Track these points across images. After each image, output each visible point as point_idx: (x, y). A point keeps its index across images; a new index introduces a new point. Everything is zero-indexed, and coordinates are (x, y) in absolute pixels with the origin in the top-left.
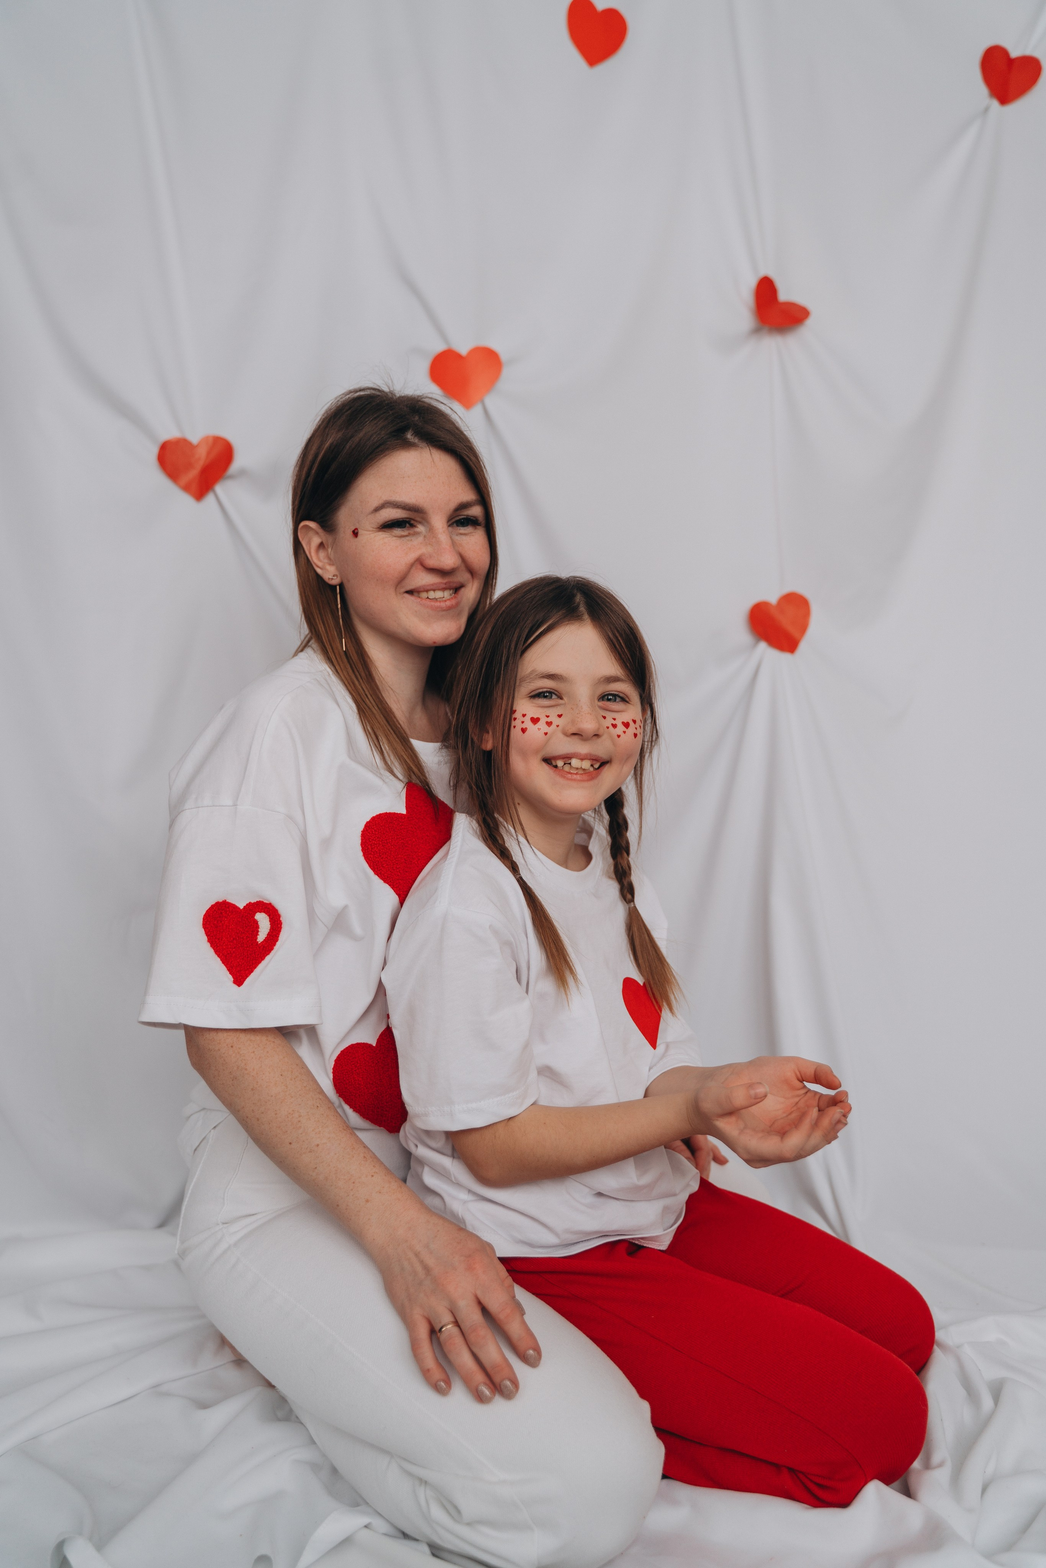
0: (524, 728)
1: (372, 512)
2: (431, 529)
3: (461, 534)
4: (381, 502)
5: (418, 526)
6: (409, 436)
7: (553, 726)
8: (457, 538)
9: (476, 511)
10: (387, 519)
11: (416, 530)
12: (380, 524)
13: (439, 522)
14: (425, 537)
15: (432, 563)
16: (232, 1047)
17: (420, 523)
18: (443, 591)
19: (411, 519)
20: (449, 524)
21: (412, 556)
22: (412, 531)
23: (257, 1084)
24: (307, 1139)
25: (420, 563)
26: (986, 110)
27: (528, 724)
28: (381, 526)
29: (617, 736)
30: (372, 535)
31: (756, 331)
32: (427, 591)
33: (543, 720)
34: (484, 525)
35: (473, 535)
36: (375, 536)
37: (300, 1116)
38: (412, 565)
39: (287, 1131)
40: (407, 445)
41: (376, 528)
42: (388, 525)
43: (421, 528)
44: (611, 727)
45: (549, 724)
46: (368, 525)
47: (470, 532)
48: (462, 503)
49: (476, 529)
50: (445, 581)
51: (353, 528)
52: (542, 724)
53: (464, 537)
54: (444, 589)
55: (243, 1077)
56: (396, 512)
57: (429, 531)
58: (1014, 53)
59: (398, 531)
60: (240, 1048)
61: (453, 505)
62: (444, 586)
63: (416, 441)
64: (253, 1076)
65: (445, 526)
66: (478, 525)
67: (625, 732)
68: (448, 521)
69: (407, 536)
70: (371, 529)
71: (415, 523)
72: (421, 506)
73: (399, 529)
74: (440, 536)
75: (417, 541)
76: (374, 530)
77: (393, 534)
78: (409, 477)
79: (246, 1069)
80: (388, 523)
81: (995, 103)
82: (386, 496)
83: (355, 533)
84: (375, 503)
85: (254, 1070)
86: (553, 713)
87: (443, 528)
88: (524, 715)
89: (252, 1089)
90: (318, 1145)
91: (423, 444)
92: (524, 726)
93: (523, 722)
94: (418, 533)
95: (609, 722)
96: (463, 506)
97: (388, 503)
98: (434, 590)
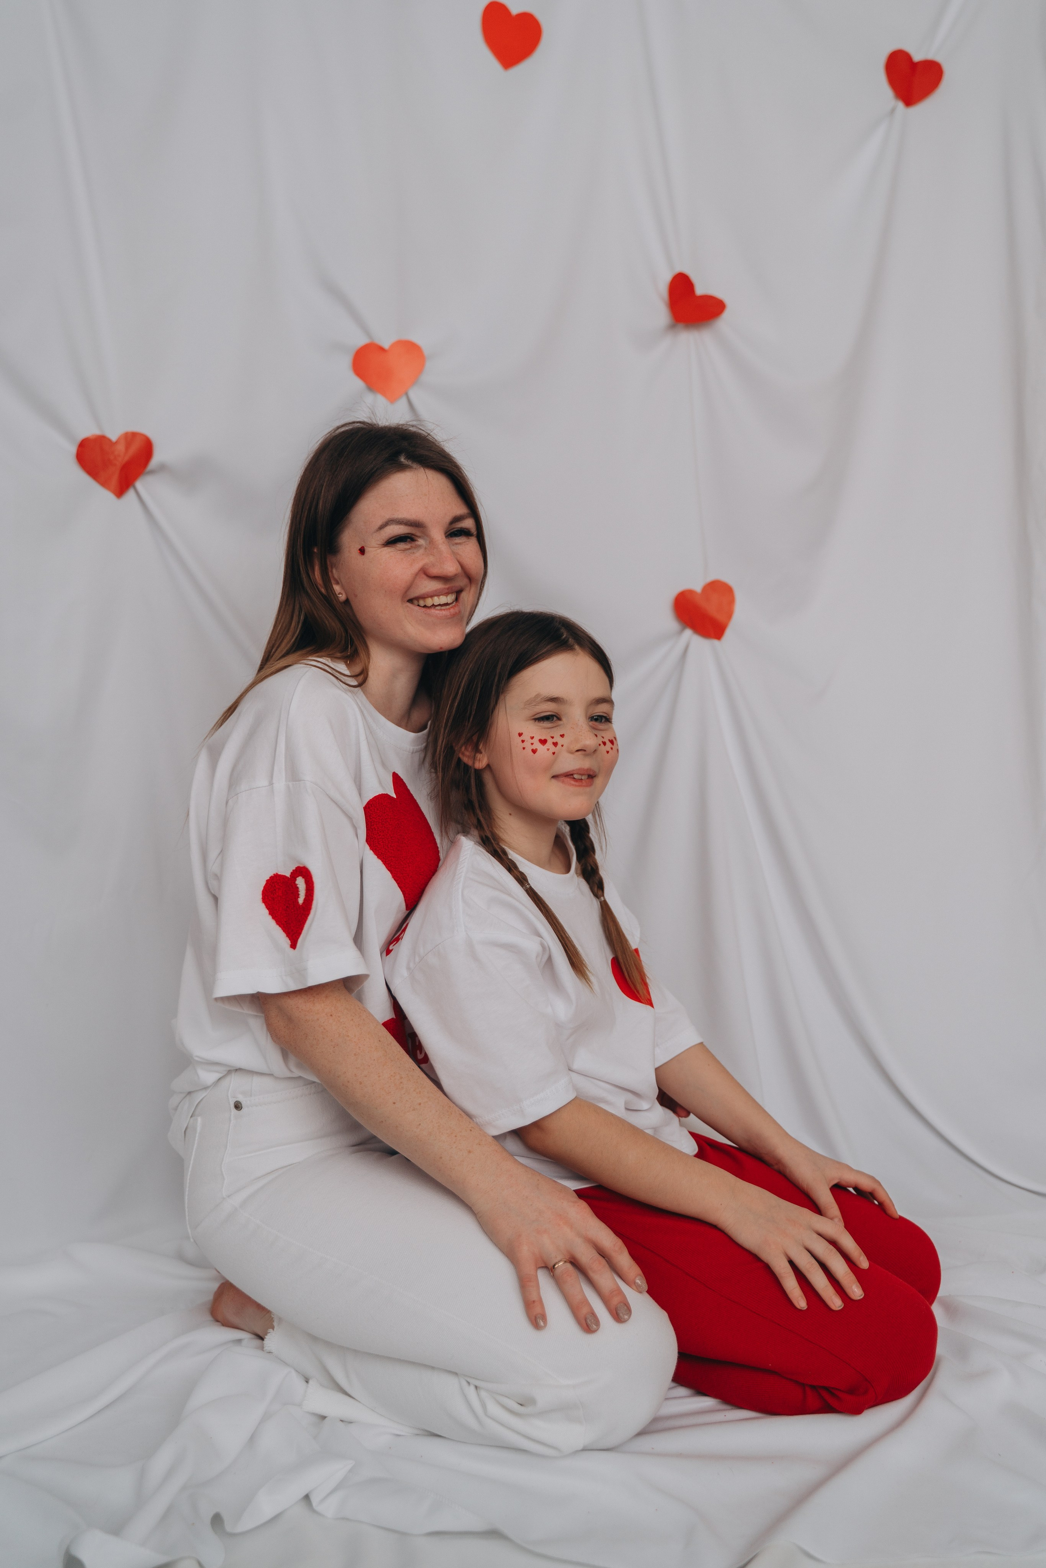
0: (534, 749)
1: (377, 531)
2: (431, 542)
3: (456, 544)
4: (385, 520)
5: (419, 540)
6: (402, 459)
7: (559, 746)
8: (454, 548)
9: (469, 523)
10: (391, 536)
11: (417, 543)
12: (385, 541)
13: (437, 534)
14: (426, 548)
15: (435, 571)
16: (331, 1015)
17: (420, 537)
18: (447, 596)
19: (412, 534)
20: (446, 535)
21: (417, 567)
22: (413, 544)
23: (359, 1050)
24: (410, 1099)
25: (425, 572)
26: (893, 111)
27: (538, 745)
28: (386, 542)
29: (606, 752)
30: (379, 551)
31: (672, 327)
32: (432, 597)
33: (550, 741)
34: (475, 536)
35: (467, 544)
36: (381, 551)
37: (401, 1078)
38: (417, 574)
39: (390, 1092)
40: (402, 468)
41: (381, 545)
42: (392, 541)
43: (421, 542)
44: (602, 745)
45: (555, 744)
46: (373, 543)
47: (464, 541)
48: (456, 516)
49: (468, 538)
50: (447, 586)
51: (360, 547)
52: (549, 744)
53: (459, 547)
54: (447, 594)
55: (345, 1043)
56: (400, 528)
57: (430, 543)
58: (917, 57)
59: (401, 546)
60: (339, 1017)
61: (448, 519)
62: (447, 591)
63: (409, 463)
64: (355, 1042)
65: (444, 537)
66: (471, 536)
67: (612, 748)
68: (445, 533)
69: (409, 549)
70: (377, 546)
71: (417, 538)
72: (421, 521)
73: (402, 543)
74: (440, 546)
75: (419, 553)
76: (380, 546)
77: (397, 548)
78: (407, 495)
79: (348, 1036)
80: (391, 539)
81: (900, 105)
82: (388, 516)
83: (362, 551)
84: (380, 523)
85: (355, 1036)
86: (556, 733)
87: (442, 539)
88: (532, 738)
89: (355, 1055)
90: (420, 1104)
91: (415, 465)
92: (534, 747)
93: (532, 744)
94: (419, 546)
95: (600, 740)
96: (457, 519)
97: (391, 521)
98: (438, 596)
